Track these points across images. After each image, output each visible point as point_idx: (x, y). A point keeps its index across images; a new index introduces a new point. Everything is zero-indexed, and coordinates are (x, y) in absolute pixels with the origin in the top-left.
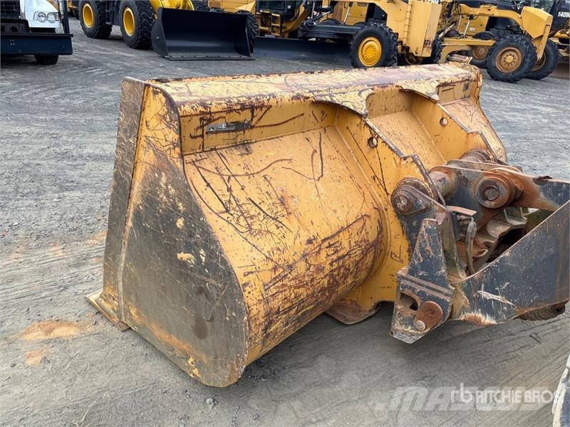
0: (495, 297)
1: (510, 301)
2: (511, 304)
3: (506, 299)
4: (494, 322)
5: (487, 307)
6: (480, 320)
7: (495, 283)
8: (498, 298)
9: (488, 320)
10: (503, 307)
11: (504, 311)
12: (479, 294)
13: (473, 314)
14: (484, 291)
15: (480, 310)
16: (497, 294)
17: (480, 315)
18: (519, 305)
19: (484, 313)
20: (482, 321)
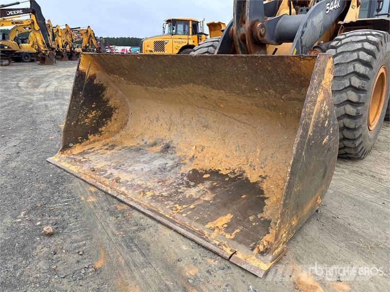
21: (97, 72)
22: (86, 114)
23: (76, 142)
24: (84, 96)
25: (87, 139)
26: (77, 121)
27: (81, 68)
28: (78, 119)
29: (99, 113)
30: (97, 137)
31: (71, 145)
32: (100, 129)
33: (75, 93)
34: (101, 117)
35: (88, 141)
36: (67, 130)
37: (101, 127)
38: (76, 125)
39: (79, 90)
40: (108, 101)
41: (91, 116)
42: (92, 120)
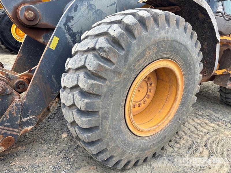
0: (28, 118)
1: (34, 116)
2: (35, 116)
3: (33, 116)
4: (33, 127)
5: (27, 124)
6: (27, 130)
7: (26, 113)
8: (30, 117)
9: (30, 128)
10: (33, 119)
11: (34, 120)
12: (22, 121)
13: (23, 130)
14: (23, 118)
15: (25, 126)
16: (29, 116)
17: (26, 128)
18: (38, 115)
19: (27, 126)
20: (28, 129)
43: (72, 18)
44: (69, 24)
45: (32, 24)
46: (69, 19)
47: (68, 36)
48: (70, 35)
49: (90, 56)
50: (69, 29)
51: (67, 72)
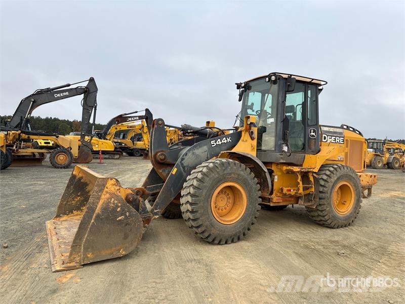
0: (157, 210)
2: (160, 210)
7: (157, 207)
10: (159, 212)
12: (154, 212)
13: (154, 217)
15: (155, 215)
18: (162, 210)
21: (84, 175)
22: (73, 198)
23: (65, 214)
24: (73, 188)
25: (72, 213)
26: (67, 202)
27: (74, 173)
28: (68, 201)
29: (82, 198)
30: (79, 212)
31: (62, 215)
32: (82, 208)
33: (68, 187)
34: (83, 201)
35: (72, 214)
36: (60, 207)
37: (82, 207)
38: (66, 204)
39: (71, 185)
40: (89, 192)
41: (76, 200)
42: (77, 202)
43: (184, 159)
44: (183, 162)
45: (163, 162)
46: (183, 159)
47: (181, 168)
48: (183, 167)
49: (195, 180)
50: (182, 164)
51: (182, 197)
